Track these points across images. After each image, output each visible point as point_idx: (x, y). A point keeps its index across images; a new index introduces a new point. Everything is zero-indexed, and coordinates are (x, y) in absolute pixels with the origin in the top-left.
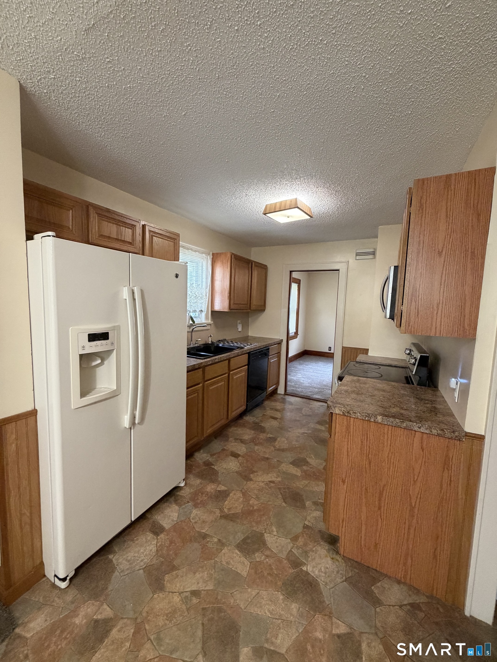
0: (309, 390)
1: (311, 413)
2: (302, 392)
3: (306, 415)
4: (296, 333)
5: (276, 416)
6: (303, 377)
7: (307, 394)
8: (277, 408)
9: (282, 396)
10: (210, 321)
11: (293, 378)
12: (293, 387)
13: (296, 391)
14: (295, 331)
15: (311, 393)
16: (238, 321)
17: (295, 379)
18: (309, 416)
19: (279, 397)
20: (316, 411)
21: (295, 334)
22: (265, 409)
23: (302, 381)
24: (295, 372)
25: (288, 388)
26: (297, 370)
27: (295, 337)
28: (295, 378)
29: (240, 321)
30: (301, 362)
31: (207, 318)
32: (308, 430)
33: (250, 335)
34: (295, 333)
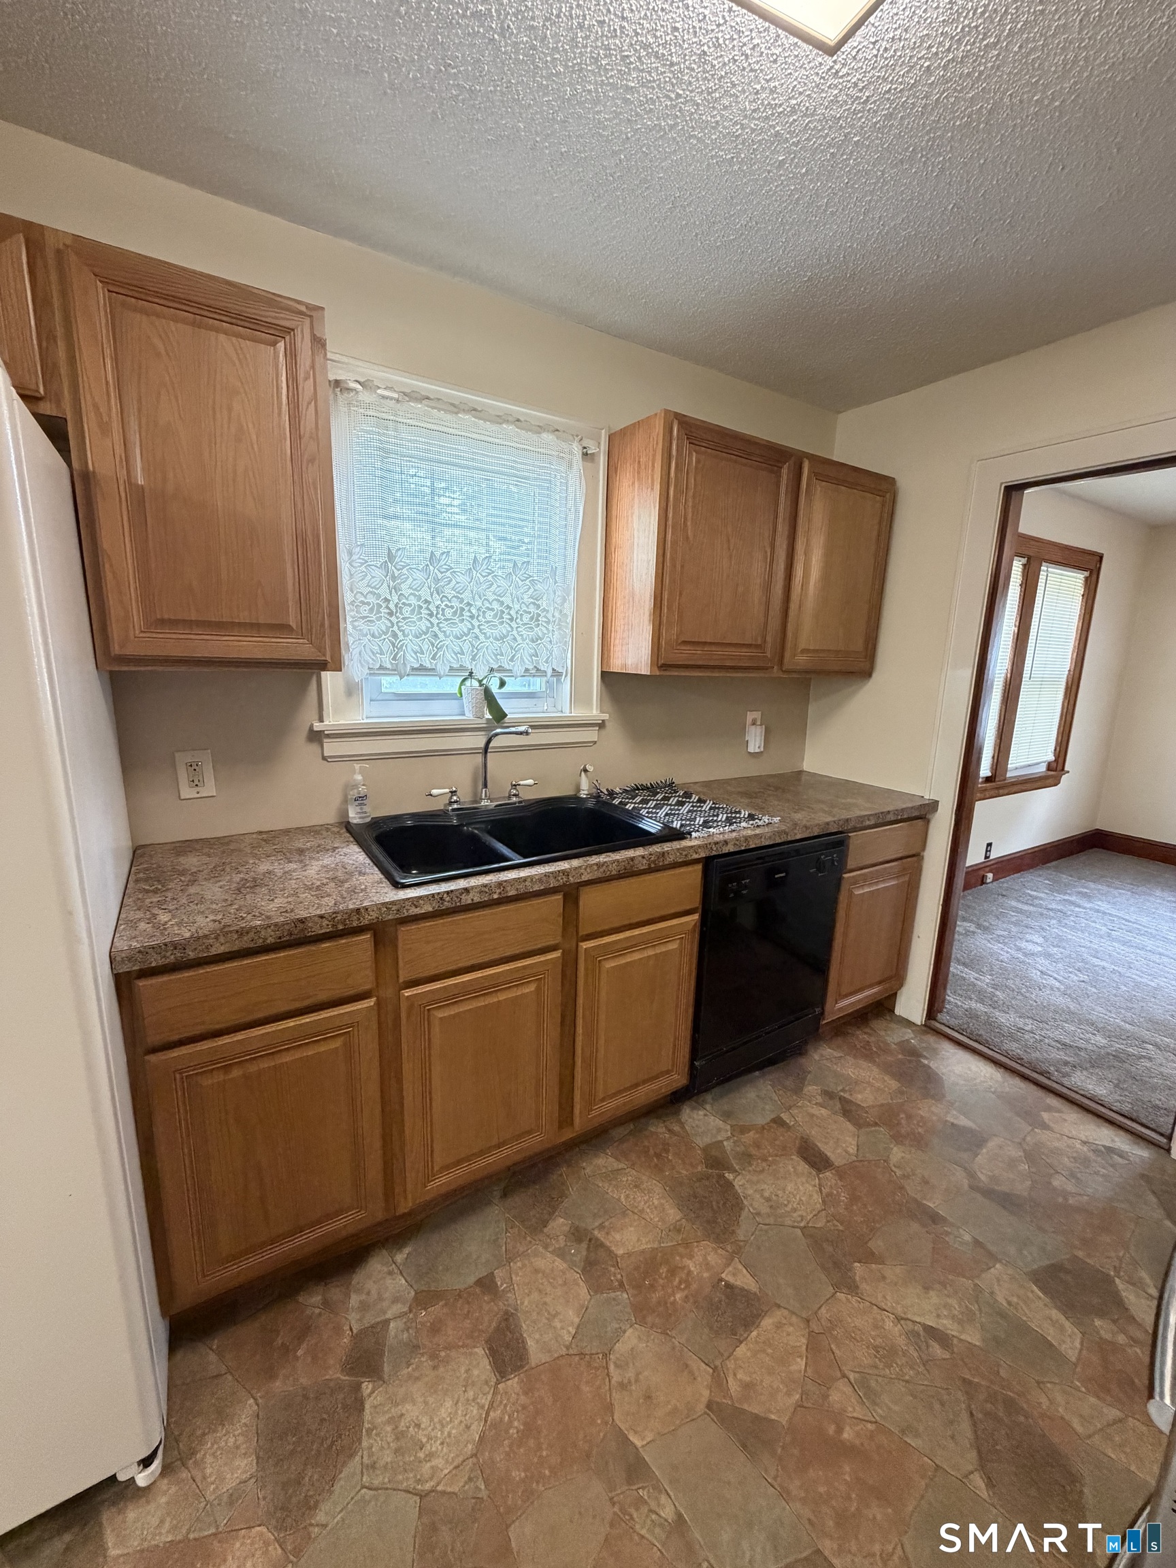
0: (1057, 1034)
1: (1022, 1188)
2: (1015, 1034)
3: (988, 1193)
4: (1056, 769)
5: (828, 1150)
6: (1048, 956)
7: (1036, 1055)
8: (858, 1098)
9: (908, 1034)
10: (594, 711)
11: (996, 947)
12: (982, 996)
13: (990, 1023)
14: (1051, 758)
15: (1062, 1056)
16: (750, 716)
17: (1005, 957)
18: (1007, 1201)
19: (895, 1036)
20: (1057, 1182)
21: (1049, 768)
22: (798, 1090)
23: (1035, 975)
24: (1016, 924)
25: (952, 998)
26: (1029, 915)
27: (1050, 781)
28: (1004, 952)
29: (757, 715)
30: (1065, 878)
31: (578, 697)
32: (967, 1318)
33: (807, 766)
34: (1049, 764)
